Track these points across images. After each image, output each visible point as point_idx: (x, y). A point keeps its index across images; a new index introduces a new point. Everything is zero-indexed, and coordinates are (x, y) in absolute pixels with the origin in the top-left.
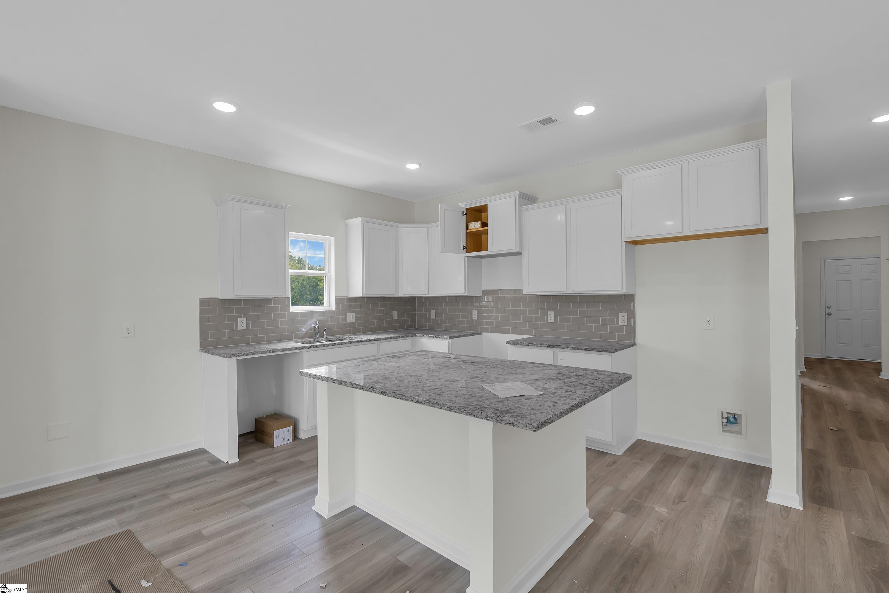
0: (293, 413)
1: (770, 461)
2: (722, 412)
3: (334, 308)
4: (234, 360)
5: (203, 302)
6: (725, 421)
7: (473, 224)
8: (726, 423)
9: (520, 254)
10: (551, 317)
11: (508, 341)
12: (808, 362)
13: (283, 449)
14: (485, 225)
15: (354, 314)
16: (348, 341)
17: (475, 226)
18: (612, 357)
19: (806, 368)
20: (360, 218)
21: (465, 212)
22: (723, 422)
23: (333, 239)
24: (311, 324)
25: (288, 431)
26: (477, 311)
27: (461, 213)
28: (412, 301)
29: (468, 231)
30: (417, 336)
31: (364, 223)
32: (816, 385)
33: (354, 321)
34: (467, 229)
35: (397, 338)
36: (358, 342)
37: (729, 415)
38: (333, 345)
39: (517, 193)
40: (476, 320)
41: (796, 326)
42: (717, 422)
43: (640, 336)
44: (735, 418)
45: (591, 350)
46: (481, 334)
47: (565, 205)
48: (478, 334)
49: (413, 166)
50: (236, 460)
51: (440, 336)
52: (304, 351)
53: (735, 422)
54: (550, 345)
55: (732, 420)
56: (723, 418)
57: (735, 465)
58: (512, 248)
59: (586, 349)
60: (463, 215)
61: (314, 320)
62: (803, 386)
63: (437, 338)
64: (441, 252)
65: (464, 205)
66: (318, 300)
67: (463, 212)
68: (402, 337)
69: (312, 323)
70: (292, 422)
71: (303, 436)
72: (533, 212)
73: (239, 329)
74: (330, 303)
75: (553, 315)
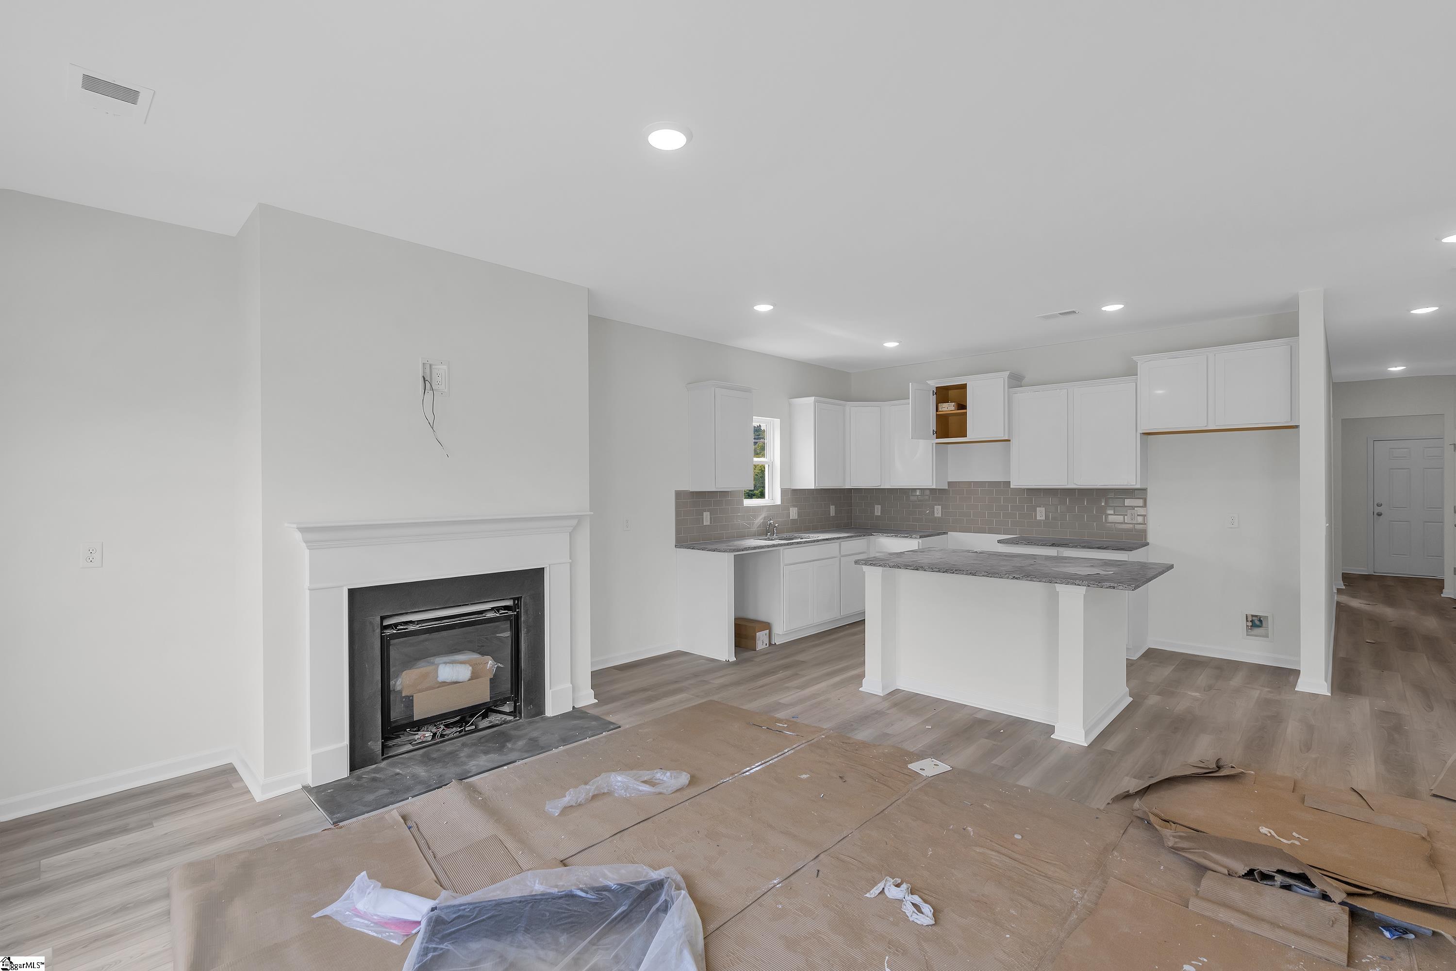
0: (762, 617)
1: (1299, 663)
2: (1246, 615)
3: (779, 502)
4: (732, 555)
5: (679, 494)
6: (1250, 624)
7: (946, 405)
8: (1251, 626)
9: (1010, 441)
10: (1040, 514)
11: (999, 540)
12: (1346, 578)
13: (763, 653)
14: (962, 406)
15: (797, 508)
16: (799, 540)
17: (948, 408)
18: (1128, 555)
19: (1345, 585)
20: (812, 399)
21: (935, 391)
22: (1247, 626)
23: (777, 421)
24: (759, 520)
25: (765, 634)
26: (940, 507)
27: (931, 392)
28: (848, 493)
29: (938, 413)
30: (873, 535)
31: (816, 403)
32: (1355, 603)
33: (797, 518)
34: (937, 411)
35: (851, 537)
36: (814, 541)
37: (1254, 618)
38: (788, 544)
39: (1006, 373)
40: (939, 517)
41: (1326, 523)
42: (1243, 624)
44: (1260, 621)
45: (1105, 548)
46: (947, 533)
47: (1066, 390)
48: (944, 533)
49: (891, 345)
50: (733, 659)
51: (906, 535)
52: (781, 548)
53: (1260, 625)
54: (1054, 544)
55: (1257, 623)
56: (1247, 621)
57: (1261, 668)
58: (997, 434)
59: (1099, 548)
60: (933, 395)
61: (763, 514)
62: (1338, 603)
63: (903, 537)
64: (912, 439)
65: (934, 383)
66: (761, 493)
67: (933, 391)
68: (860, 537)
69: (762, 520)
70: (767, 626)
71: (777, 641)
72: (1024, 396)
73: (704, 524)
74: (773, 496)
75: (1044, 511)
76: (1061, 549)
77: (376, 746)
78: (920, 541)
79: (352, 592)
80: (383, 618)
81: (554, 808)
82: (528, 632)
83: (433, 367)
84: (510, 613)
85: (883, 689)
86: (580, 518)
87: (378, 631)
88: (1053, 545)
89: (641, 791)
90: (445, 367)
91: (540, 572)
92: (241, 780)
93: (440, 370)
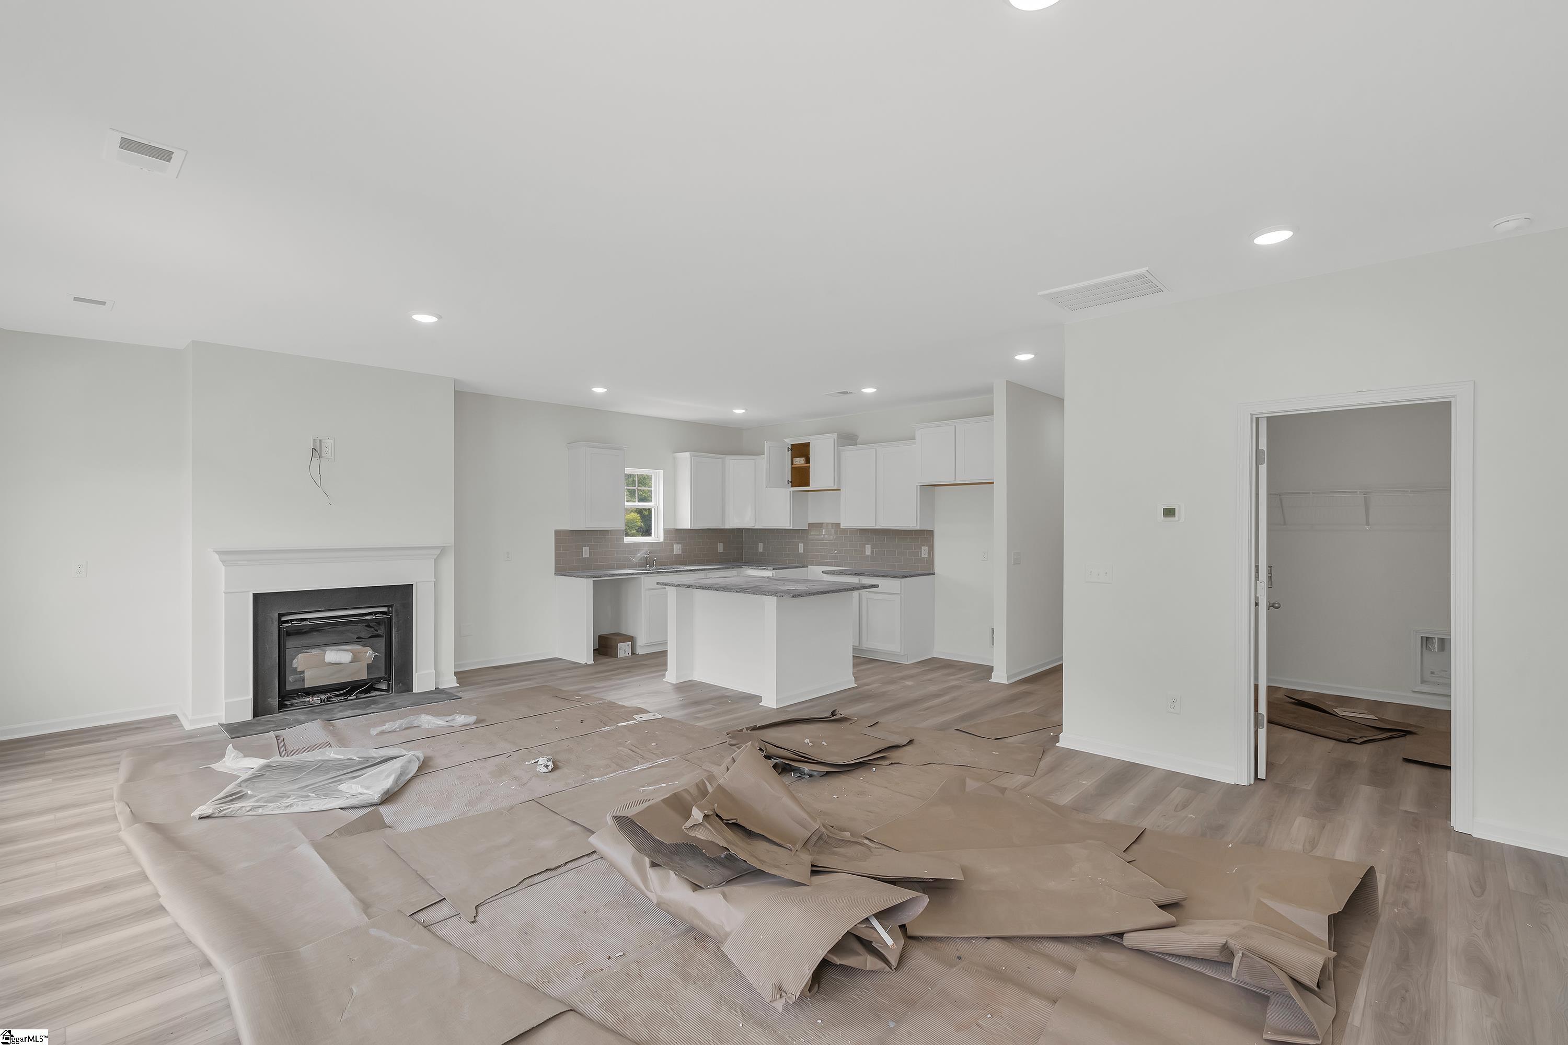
3: (662, 540)
4: (591, 580)
5: (558, 533)
7: (798, 459)
9: (840, 490)
10: (868, 550)
11: (823, 571)
13: (624, 659)
14: (808, 461)
15: (681, 545)
17: (800, 461)
20: (688, 454)
21: (790, 448)
23: (662, 472)
24: (640, 555)
25: (628, 645)
26: (803, 544)
27: (787, 449)
28: (738, 533)
29: (793, 466)
31: (692, 457)
33: (681, 553)
34: (792, 464)
35: (723, 569)
36: (677, 571)
38: (648, 573)
39: (835, 435)
40: (802, 554)
43: (938, 568)
45: (886, 577)
46: (807, 567)
47: (873, 450)
48: (803, 567)
49: (739, 411)
50: (590, 662)
52: (642, 576)
58: (830, 485)
60: (789, 451)
61: (645, 549)
64: (767, 487)
65: (790, 441)
66: (647, 532)
68: (728, 568)
69: (643, 554)
70: (631, 639)
71: (640, 651)
72: (849, 452)
73: (584, 557)
74: (658, 535)
75: (870, 548)
76: (861, 578)
77: (275, 702)
78: (774, 573)
79: (256, 596)
80: (280, 615)
81: (374, 732)
82: (398, 630)
83: (323, 441)
84: (385, 616)
85: (677, 678)
86: (443, 550)
87: (276, 623)
88: (856, 574)
89: (438, 725)
90: (332, 441)
91: (410, 587)
92: (179, 721)
93: (328, 443)
